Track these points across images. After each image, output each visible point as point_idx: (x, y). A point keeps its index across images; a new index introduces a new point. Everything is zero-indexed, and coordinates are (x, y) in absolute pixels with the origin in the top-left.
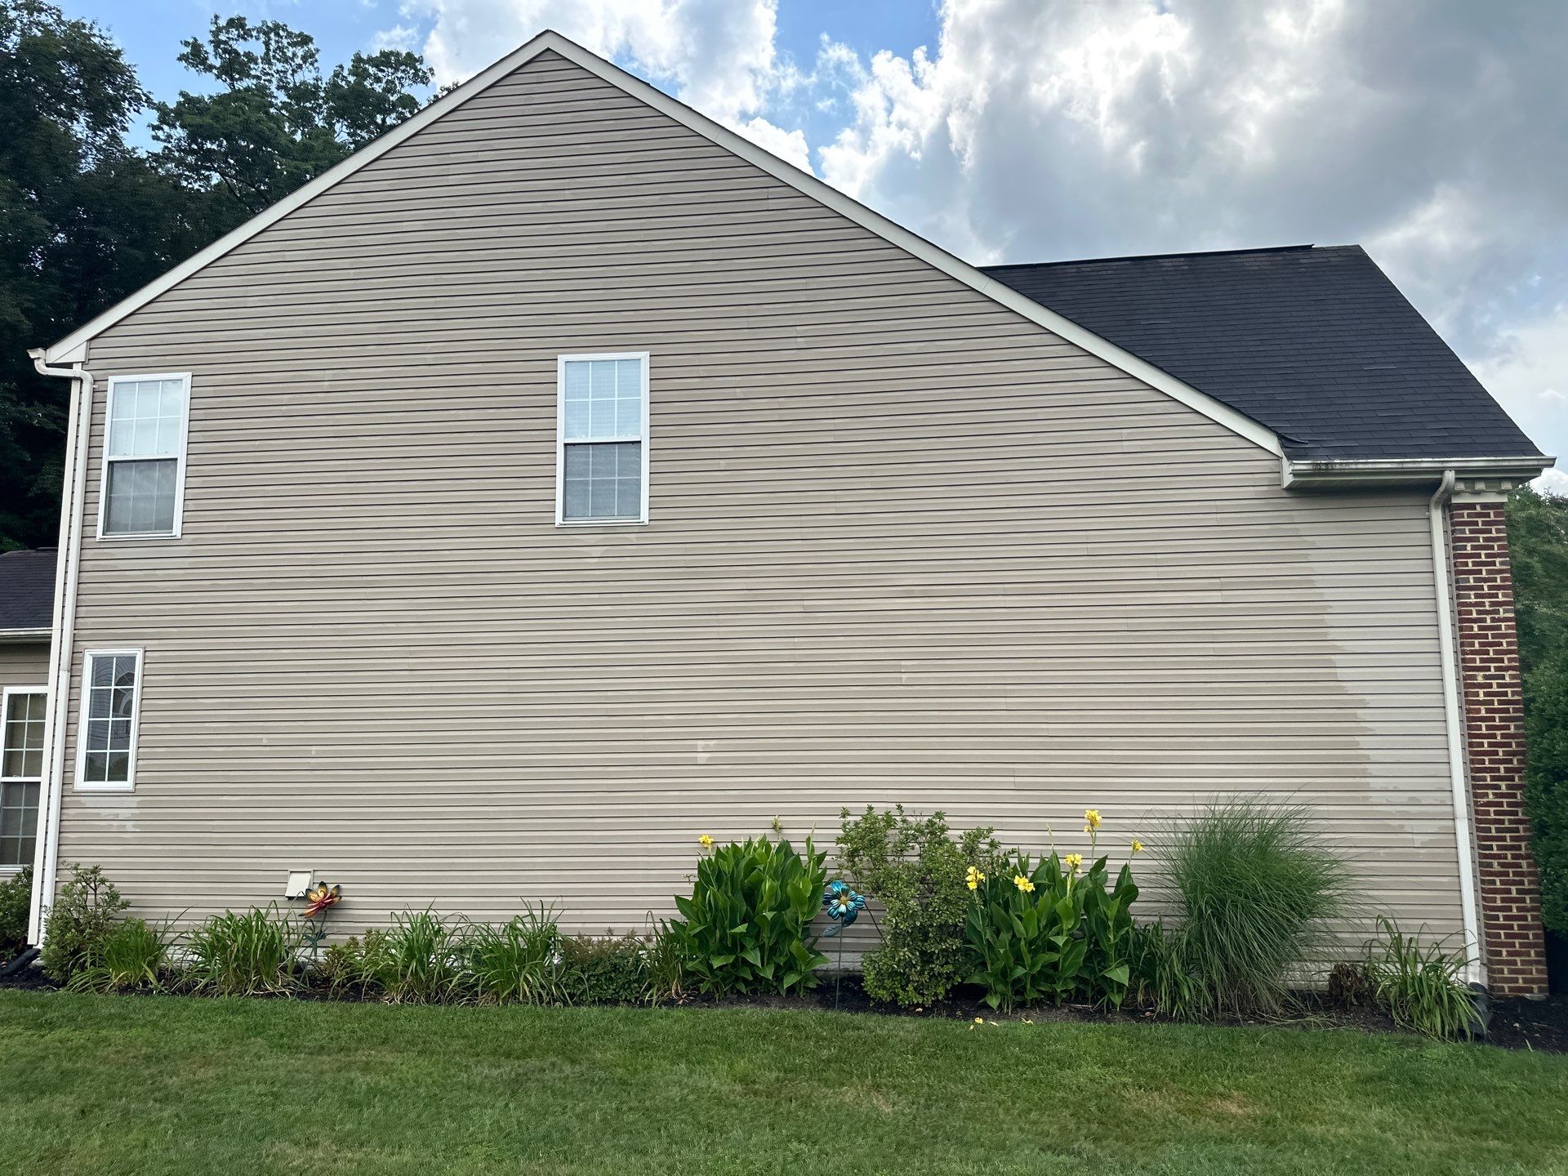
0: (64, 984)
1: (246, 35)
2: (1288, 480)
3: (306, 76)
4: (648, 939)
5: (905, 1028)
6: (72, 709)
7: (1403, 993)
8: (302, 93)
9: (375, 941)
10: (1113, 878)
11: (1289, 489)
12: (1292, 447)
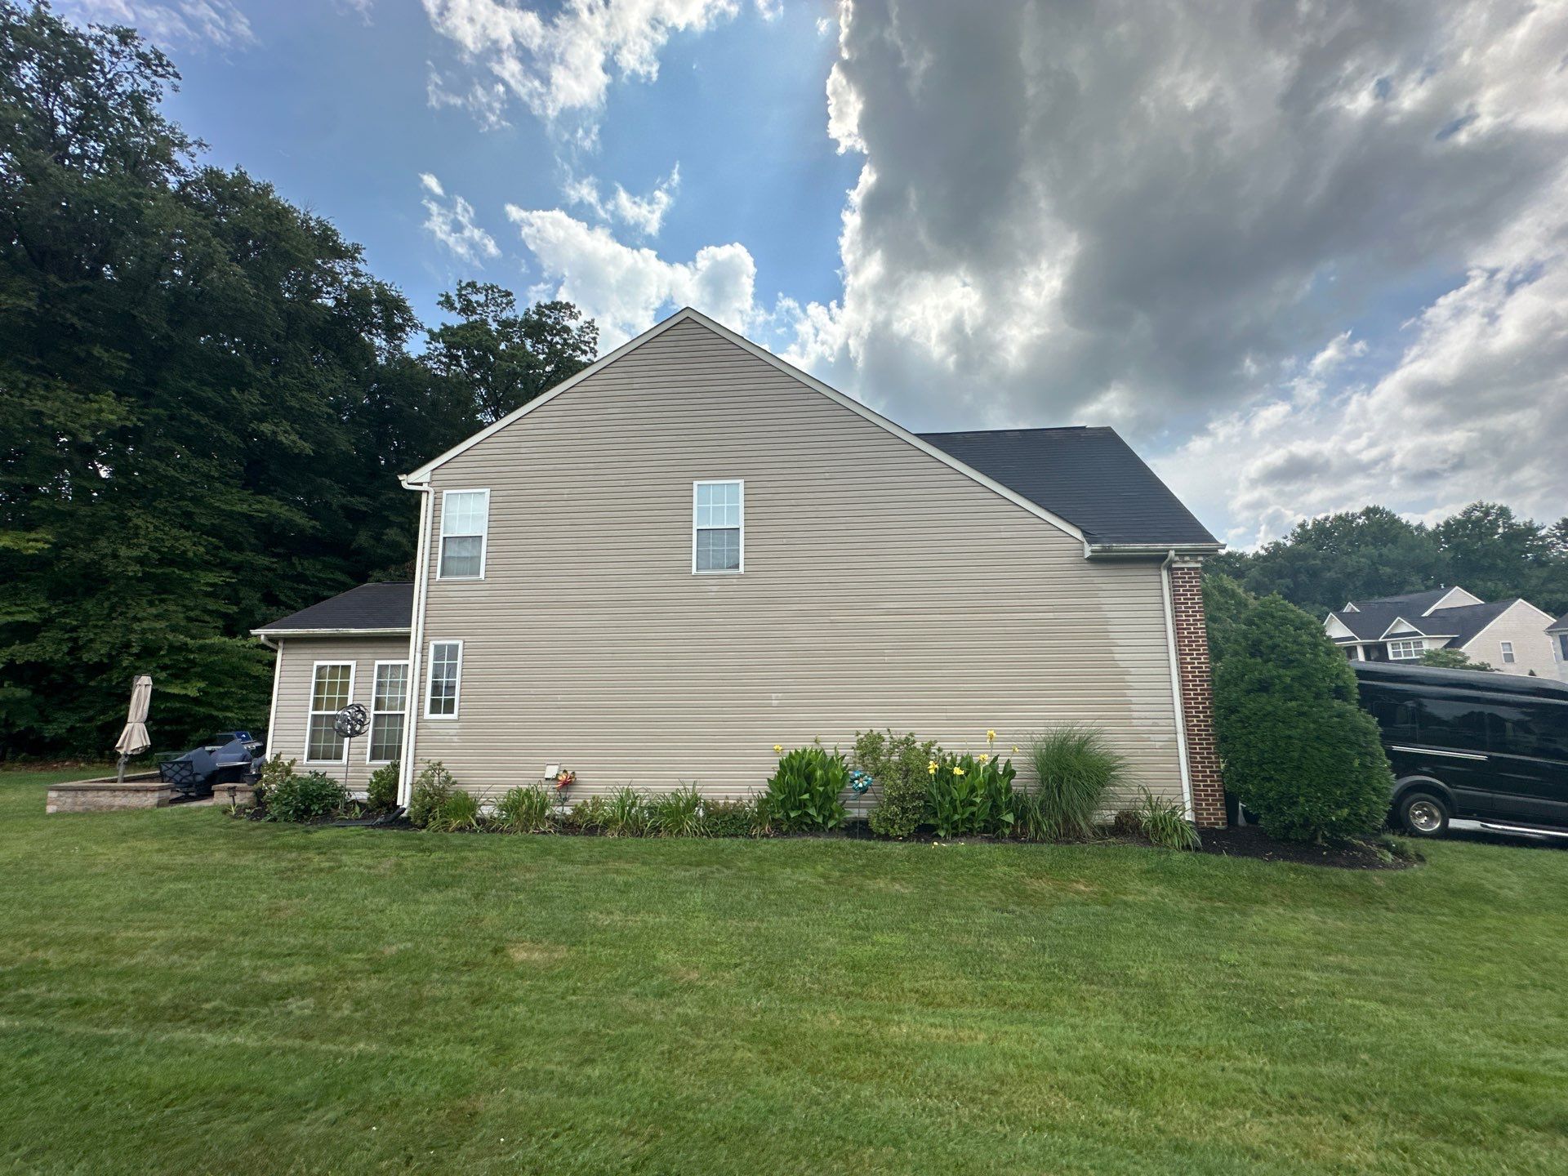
0: (424, 827)
1: (477, 291)
2: (1088, 554)
3: (507, 314)
4: (750, 801)
5: (898, 848)
6: (423, 674)
7: (1155, 826)
8: (505, 324)
9: (597, 803)
10: (1001, 767)
11: (1088, 559)
12: (1090, 537)
